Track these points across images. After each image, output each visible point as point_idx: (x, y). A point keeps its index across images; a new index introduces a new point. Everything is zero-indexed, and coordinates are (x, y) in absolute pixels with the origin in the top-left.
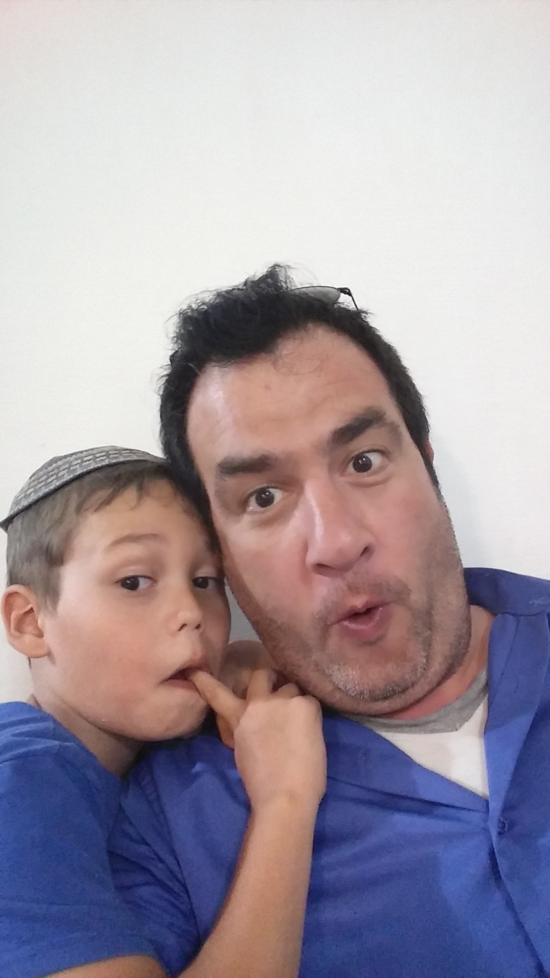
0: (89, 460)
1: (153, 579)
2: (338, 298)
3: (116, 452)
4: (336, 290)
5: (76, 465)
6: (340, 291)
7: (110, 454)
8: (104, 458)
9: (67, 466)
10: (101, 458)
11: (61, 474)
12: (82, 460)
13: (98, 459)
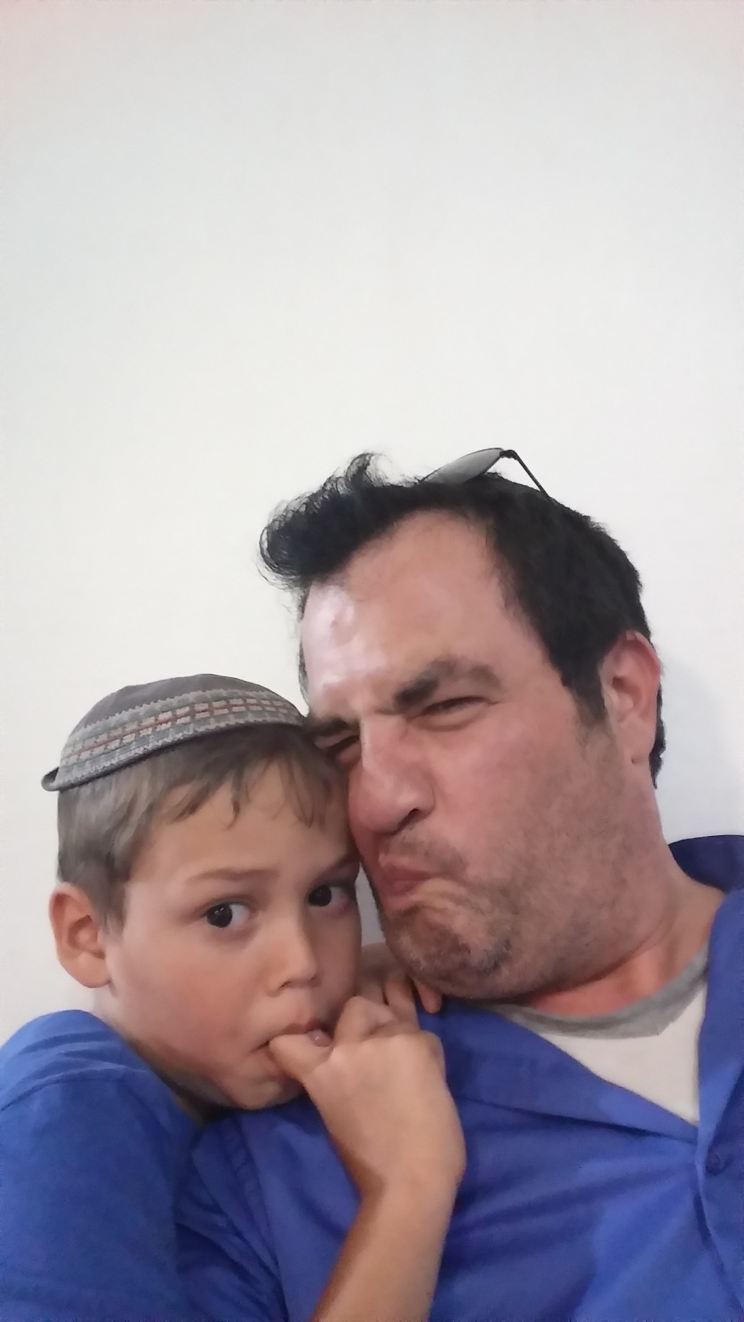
0: (166, 722)
5: (147, 728)
8: (188, 719)
9: (134, 726)
11: (127, 739)
12: (156, 720)
13: (179, 722)
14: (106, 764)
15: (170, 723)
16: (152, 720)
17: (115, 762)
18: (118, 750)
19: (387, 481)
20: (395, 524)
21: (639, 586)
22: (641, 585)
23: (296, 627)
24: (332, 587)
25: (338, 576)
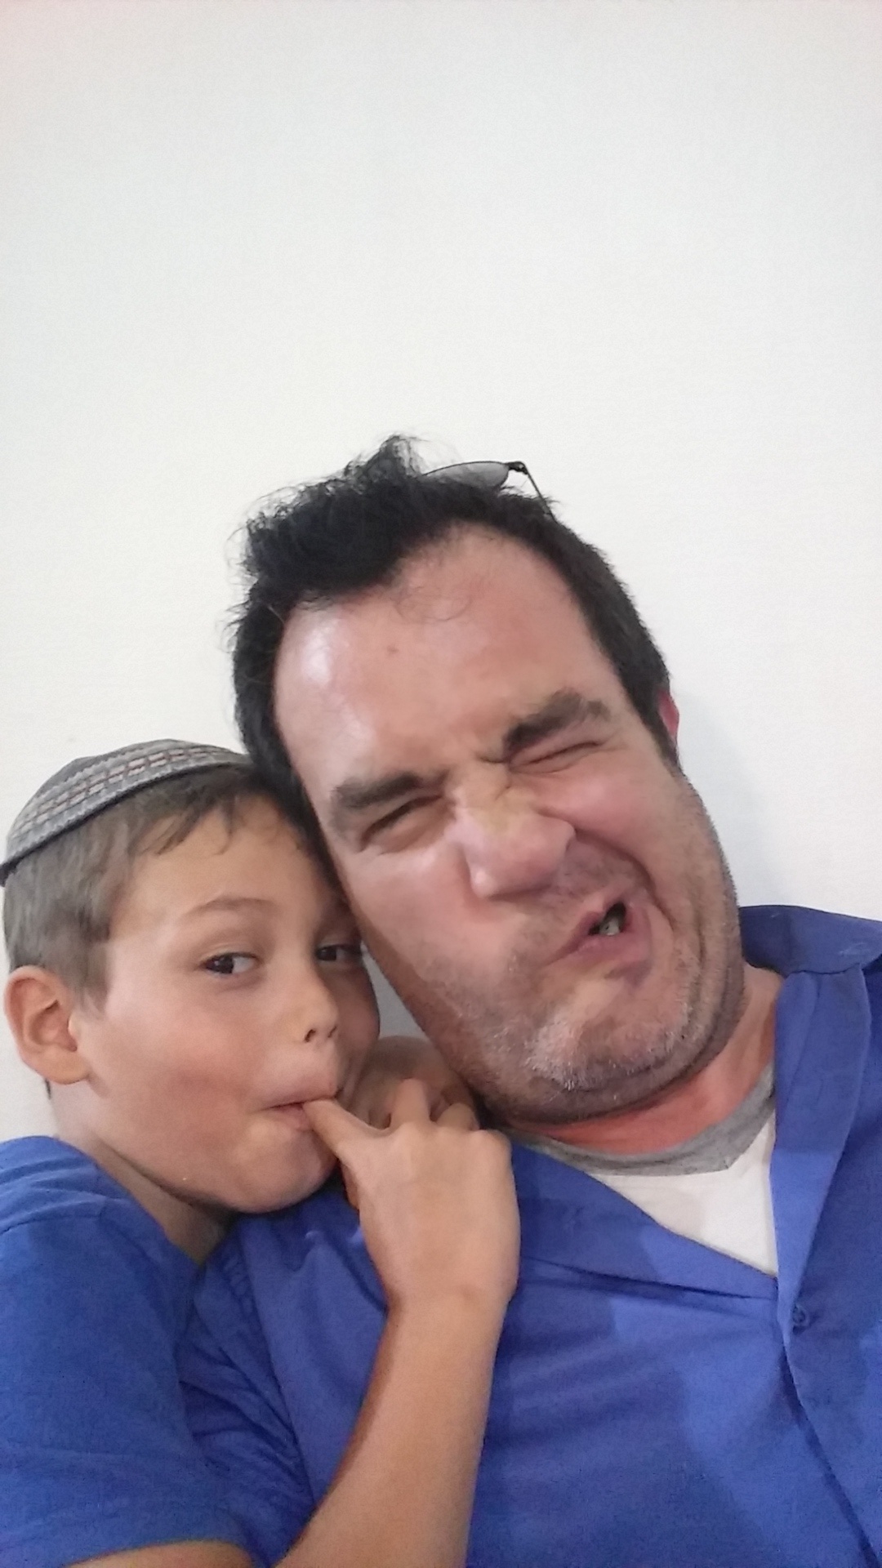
0: (139, 767)
1: (257, 958)
2: (505, 479)
3: (181, 752)
4: (501, 466)
6: (508, 467)
7: (171, 756)
8: (163, 762)
9: (103, 776)
10: (159, 763)
11: (94, 790)
12: (127, 767)
13: (153, 765)
14: (72, 817)
15: (143, 769)
16: (122, 768)
17: (81, 813)
18: (84, 802)
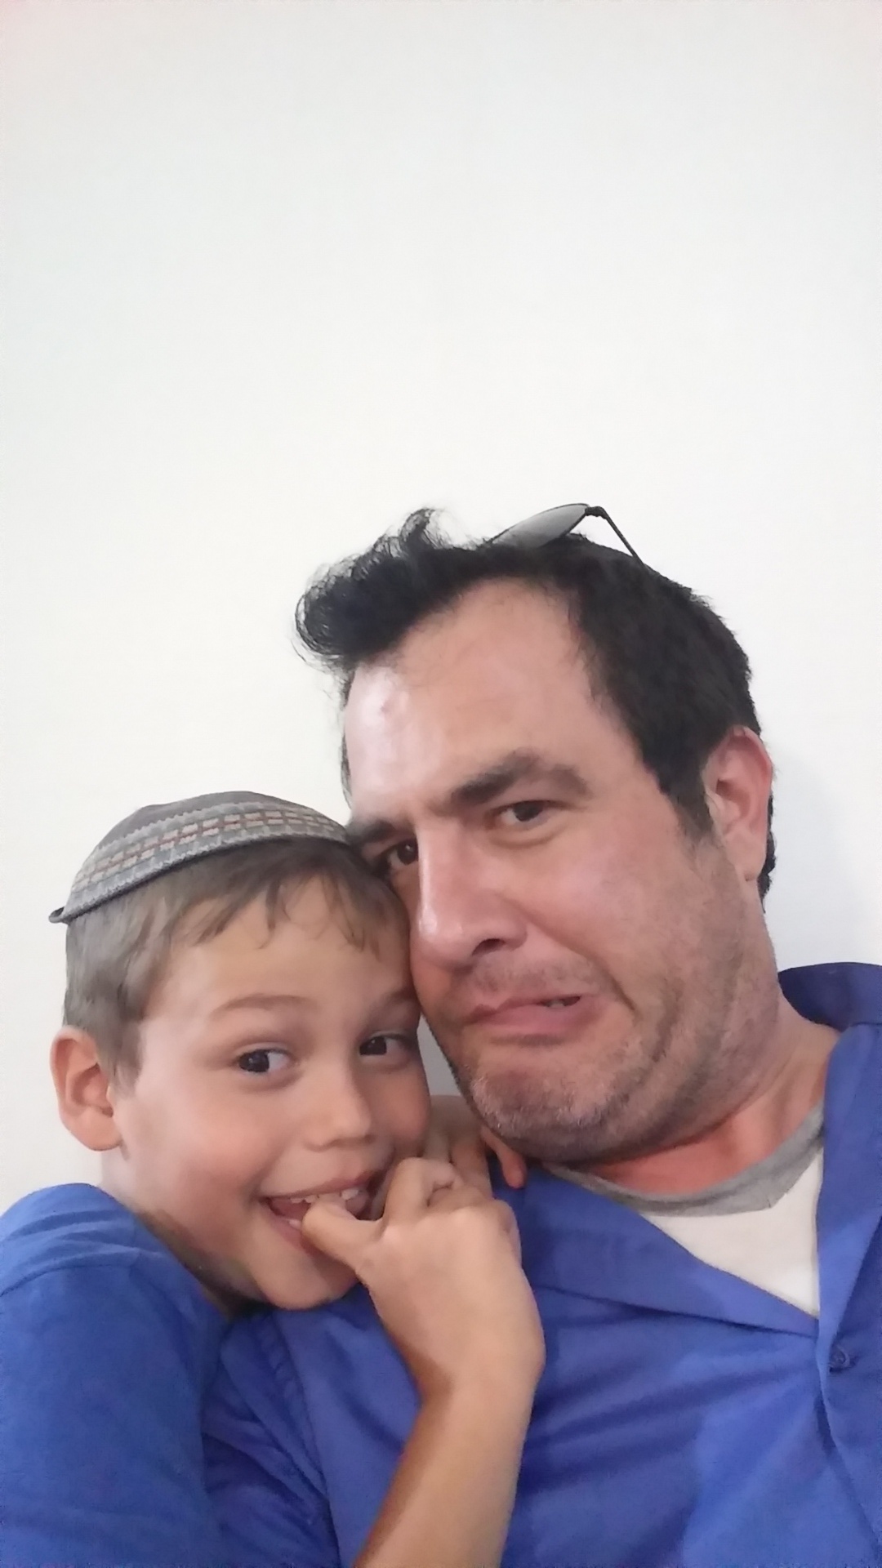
19: (450, 543)
20: (460, 596)
21: (747, 673)
22: (750, 671)
23: (338, 716)
24: (382, 668)
25: (389, 657)
